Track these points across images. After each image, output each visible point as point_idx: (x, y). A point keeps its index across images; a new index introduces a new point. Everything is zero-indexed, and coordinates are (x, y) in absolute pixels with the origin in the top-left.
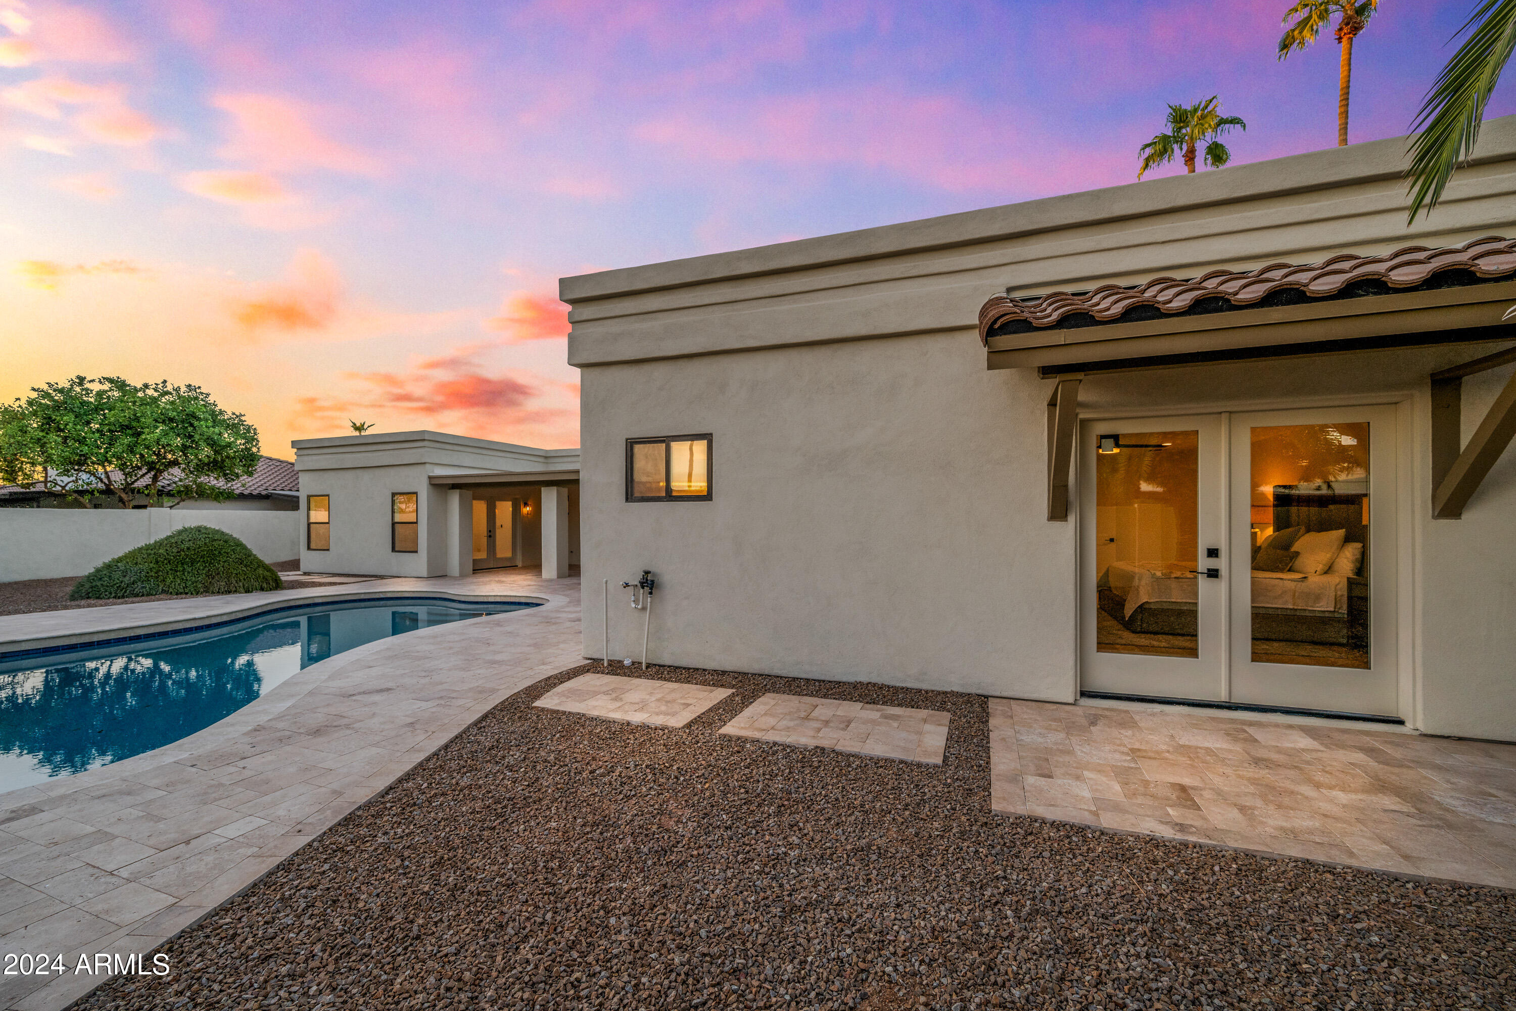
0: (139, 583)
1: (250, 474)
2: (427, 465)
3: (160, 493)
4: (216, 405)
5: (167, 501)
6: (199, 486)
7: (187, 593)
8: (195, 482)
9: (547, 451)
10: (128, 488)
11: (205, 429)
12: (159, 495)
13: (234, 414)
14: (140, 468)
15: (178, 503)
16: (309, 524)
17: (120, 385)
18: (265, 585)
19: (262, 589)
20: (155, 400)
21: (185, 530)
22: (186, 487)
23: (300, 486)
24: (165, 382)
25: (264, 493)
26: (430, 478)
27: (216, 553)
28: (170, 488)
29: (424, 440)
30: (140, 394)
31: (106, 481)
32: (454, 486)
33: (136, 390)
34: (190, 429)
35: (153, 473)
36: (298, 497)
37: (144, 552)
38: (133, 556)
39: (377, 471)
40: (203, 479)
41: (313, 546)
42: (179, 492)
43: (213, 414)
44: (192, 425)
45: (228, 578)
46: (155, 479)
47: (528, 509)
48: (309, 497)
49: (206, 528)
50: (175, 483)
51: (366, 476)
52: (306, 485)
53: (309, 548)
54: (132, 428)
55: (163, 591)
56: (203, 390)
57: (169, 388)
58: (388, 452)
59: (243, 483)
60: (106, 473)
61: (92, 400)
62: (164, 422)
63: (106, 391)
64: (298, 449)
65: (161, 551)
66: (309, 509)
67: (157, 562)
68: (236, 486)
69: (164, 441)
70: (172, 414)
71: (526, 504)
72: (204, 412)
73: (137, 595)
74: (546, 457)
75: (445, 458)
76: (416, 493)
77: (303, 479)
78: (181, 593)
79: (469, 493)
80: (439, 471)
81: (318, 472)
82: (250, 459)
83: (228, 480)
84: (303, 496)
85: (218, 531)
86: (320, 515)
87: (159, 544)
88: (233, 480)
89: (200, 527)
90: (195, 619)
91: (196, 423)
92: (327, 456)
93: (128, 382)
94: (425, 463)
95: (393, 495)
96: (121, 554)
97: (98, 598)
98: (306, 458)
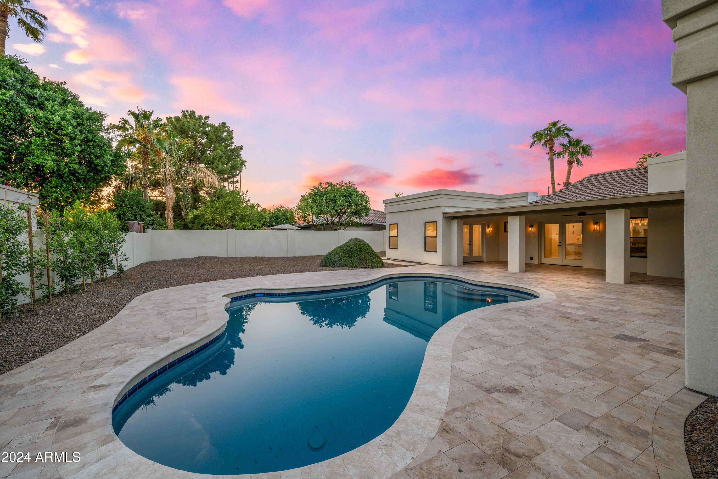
0: (339, 262)
1: (367, 216)
2: (442, 207)
3: (341, 224)
4: (357, 189)
5: (343, 228)
6: (352, 221)
7: (353, 267)
8: (350, 220)
9: (500, 196)
10: (332, 223)
11: (354, 199)
12: (341, 225)
13: (362, 192)
14: (335, 215)
15: (346, 228)
16: (390, 237)
17: (330, 184)
18: (378, 265)
19: (377, 267)
20: (340, 189)
21: (352, 240)
22: (348, 222)
23: (386, 220)
24: (342, 181)
25: (370, 223)
26: (443, 214)
27: (362, 250)
28: (343, 222)
29: (441, 194)
30: (336, 187)
31: (327, 220)
32: (454, 218)
33: (335, 186)
34: (350, 199)
35: (339, 217)
36: (385, 225)
37: (340, 248)
38: (336, 250)
39: (418, 211)
40: (353, 219)
41: (391, 247)
42: (346, 224)
43: (356, 193)
44: (350, 197)
45: (366, 261)
46: (340, 219)
47: (490, 229)
48: (390, 224)
49: (358, 239)
50: (344, 220)
51: (413, 214)
52: (389, 220)
53: (389, 248)
54: (333, 200)
55: (346, 266)
56: (353, 183)
57: (343, 184)
58: (423, 202)
59: (365, 220)
60: (327, 217)
61: (323, 191)
62: (342, 197)
63: (327, 187)
64: (386, 204)
65: (345, 248)
66: (389, 230)
67: (344, 253)
68: (363, 221)
69: (342, 204)
70: (345, 193)
71: (489, 227)
72: (354, 192)
73: (338, 267)
74: (499, 200)
75: (450, 202)
76: (436, 222)
77: (388, 217)
78: (351, 267)
79: (462, 221)
80: (447, 210)
81: (392, 214)
82: (367, 210)
83: (360, 219)
84: (387, 224)
85: (362, 240)
86: (393, 233)
87: (344, 245)
88: (361, 218)
89: (356, 238)
90: (360, 283)
91: (351, 196)
92: (397, 206)
93: (332, 183)
94: (441, 206)
95: (425, 222)
96: (333, 249)
97: (327, 267)
98: (388, 207)
